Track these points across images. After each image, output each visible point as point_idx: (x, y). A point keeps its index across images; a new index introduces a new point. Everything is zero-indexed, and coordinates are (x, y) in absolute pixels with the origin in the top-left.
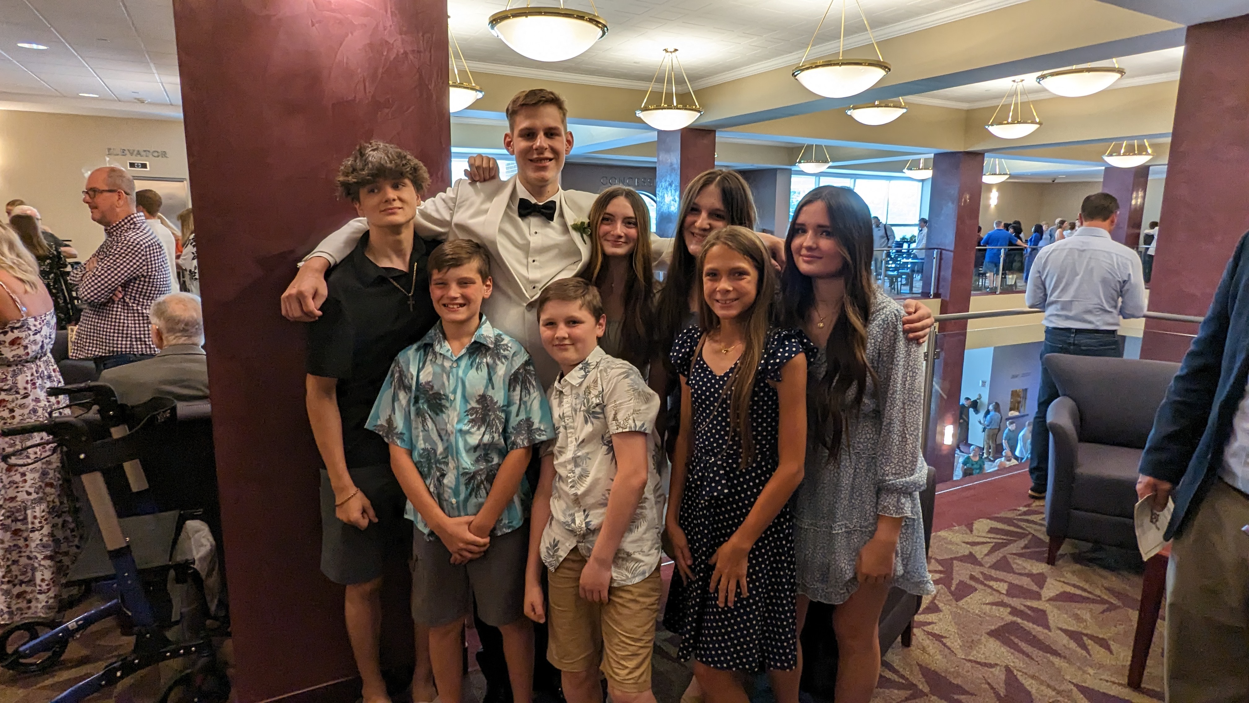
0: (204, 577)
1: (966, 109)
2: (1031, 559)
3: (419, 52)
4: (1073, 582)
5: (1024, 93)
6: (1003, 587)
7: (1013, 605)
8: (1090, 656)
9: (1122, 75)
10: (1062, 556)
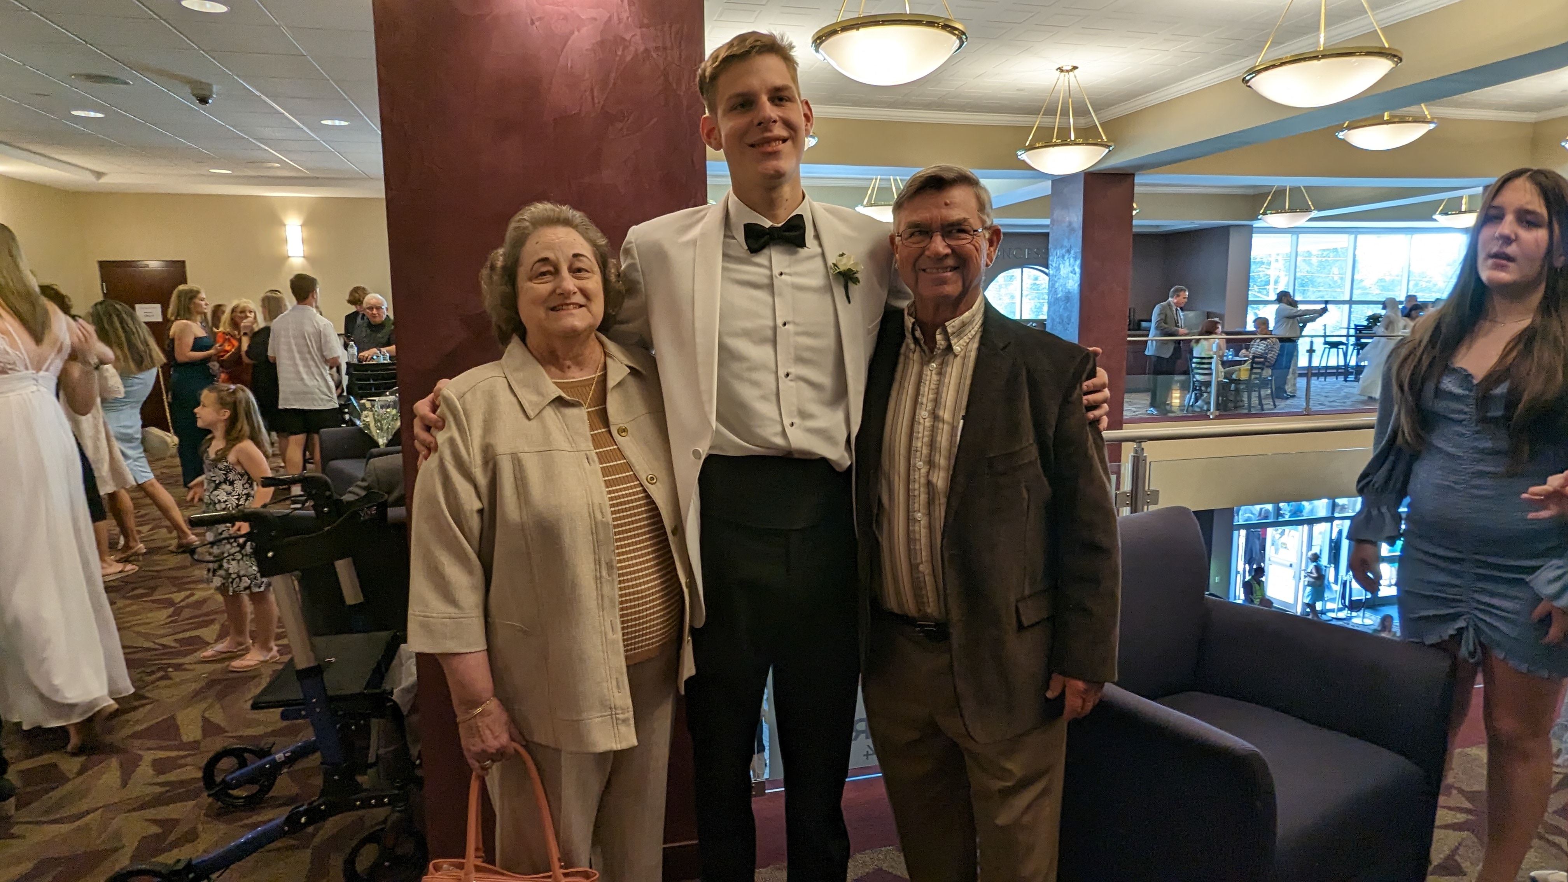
0: (405, 714)
1: (1533, 121)
3: (665, 49)
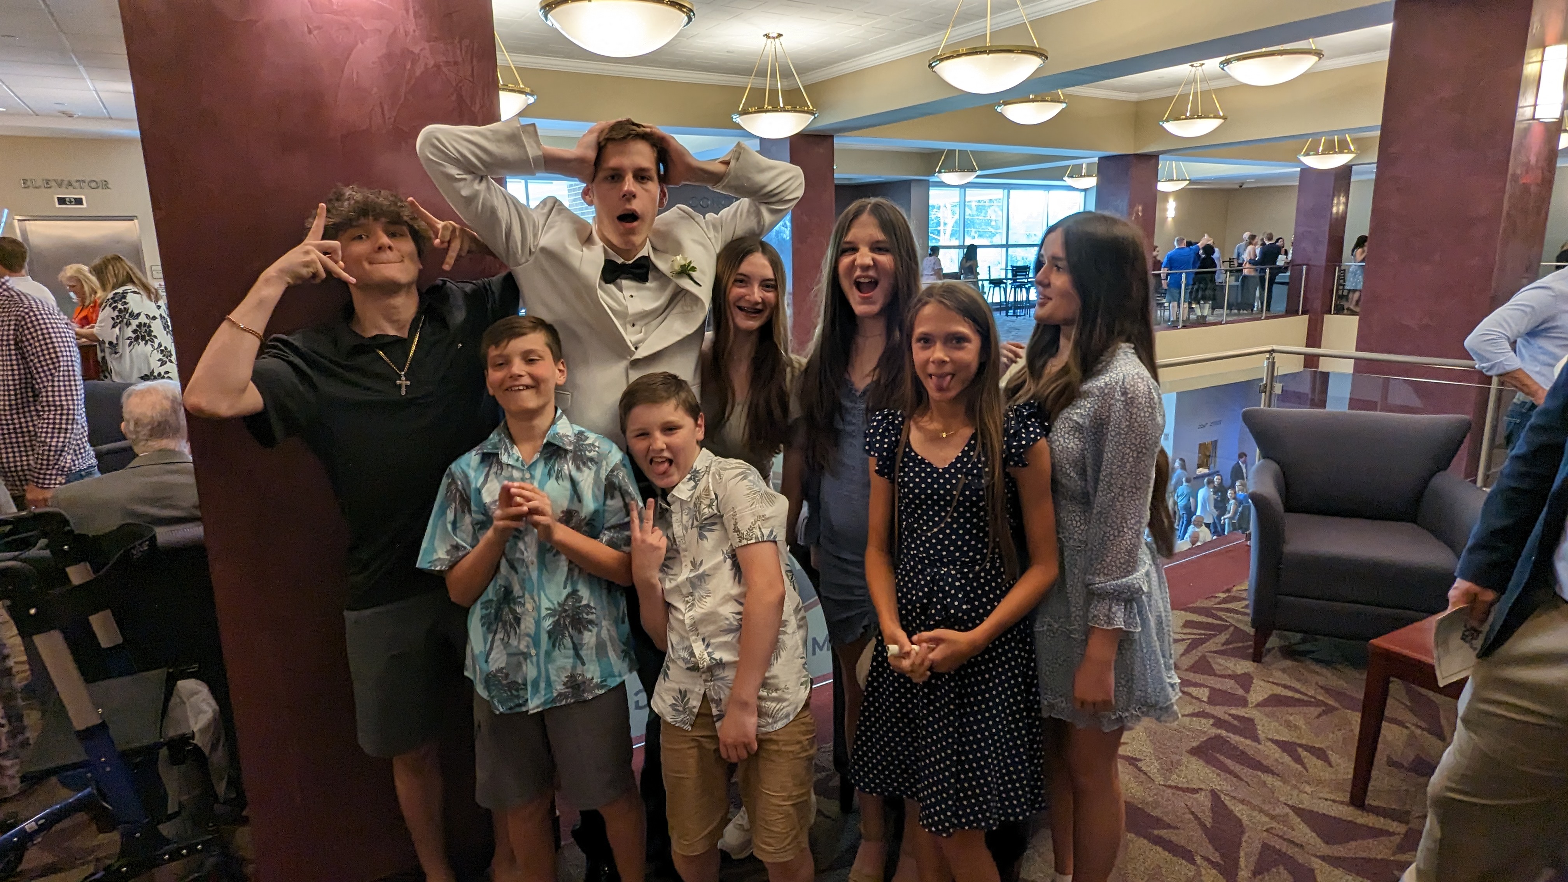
0: (207, 754)
1: (1136, 100)
2: (1233, 656)
3: (456, 63)
4: (1283, 682)
5: (1204, 80)
6: (1203, 694)
7: (1215, 714)
8: (1307, 771)
9: (1320, 58)
10: (1269, 650)
